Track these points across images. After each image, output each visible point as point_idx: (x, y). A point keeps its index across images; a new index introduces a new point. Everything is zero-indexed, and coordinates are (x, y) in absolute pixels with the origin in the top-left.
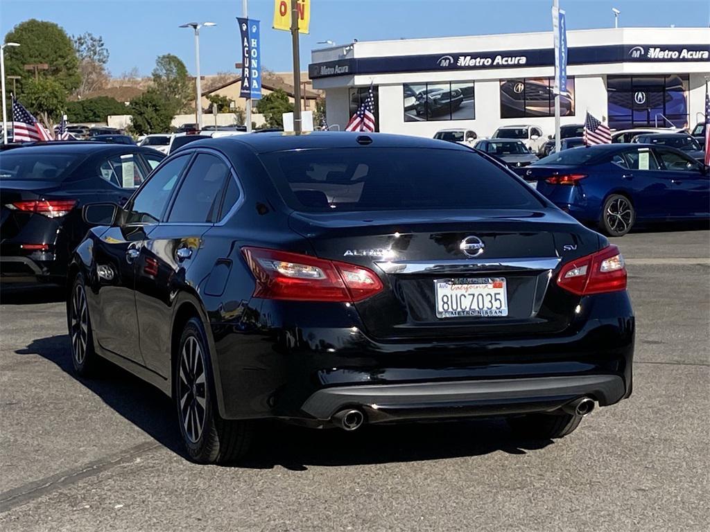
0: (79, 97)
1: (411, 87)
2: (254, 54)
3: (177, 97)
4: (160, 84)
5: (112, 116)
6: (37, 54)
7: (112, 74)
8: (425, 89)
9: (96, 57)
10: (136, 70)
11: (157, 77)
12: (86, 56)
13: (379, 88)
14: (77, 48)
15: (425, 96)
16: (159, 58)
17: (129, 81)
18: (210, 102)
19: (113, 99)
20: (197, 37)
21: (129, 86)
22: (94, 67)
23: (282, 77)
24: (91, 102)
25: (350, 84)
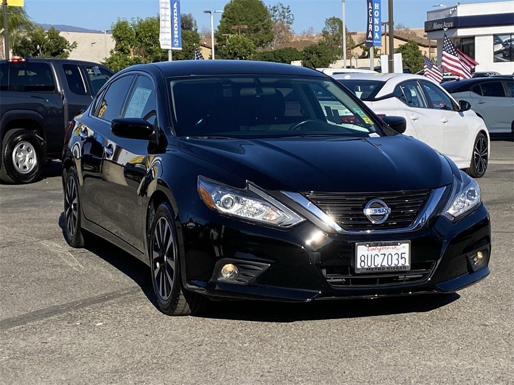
0: (272, 48)
1: (500, 37)
2: (377, 14)
3: (339, 47)
4: (327, 38)
5: (294, 62)
6: (244, 19)
7: (295, 32)
8: (509, 38)
9: (285, 20)
10: (312, 29)
11: (325, 33)
12: (278, 20)
13: (476, 38)
14: (272, 14)
15: (509, 43)
16: (327, 19)
17: (307, 36)
18: (363, 51)
19: (295, 49)
20: (344, 3)
21: (307, 40)
22: (283, 28)
23: (415, 32)
24: (280, 52)
25: (454, 35)
